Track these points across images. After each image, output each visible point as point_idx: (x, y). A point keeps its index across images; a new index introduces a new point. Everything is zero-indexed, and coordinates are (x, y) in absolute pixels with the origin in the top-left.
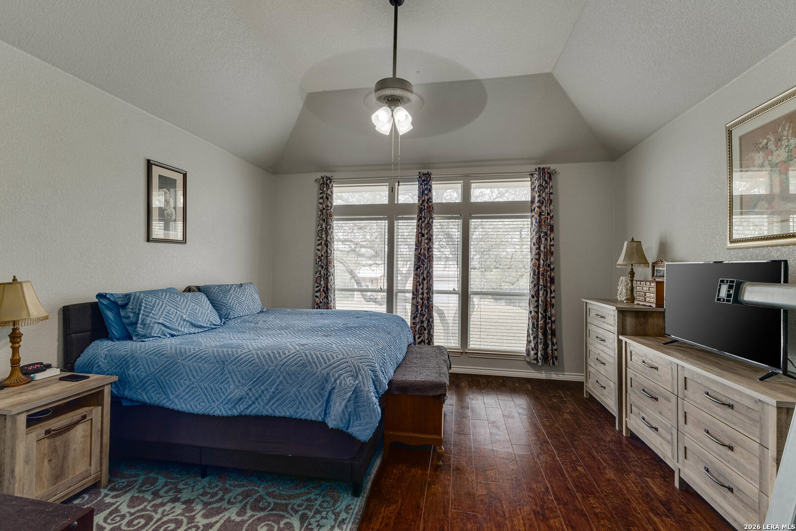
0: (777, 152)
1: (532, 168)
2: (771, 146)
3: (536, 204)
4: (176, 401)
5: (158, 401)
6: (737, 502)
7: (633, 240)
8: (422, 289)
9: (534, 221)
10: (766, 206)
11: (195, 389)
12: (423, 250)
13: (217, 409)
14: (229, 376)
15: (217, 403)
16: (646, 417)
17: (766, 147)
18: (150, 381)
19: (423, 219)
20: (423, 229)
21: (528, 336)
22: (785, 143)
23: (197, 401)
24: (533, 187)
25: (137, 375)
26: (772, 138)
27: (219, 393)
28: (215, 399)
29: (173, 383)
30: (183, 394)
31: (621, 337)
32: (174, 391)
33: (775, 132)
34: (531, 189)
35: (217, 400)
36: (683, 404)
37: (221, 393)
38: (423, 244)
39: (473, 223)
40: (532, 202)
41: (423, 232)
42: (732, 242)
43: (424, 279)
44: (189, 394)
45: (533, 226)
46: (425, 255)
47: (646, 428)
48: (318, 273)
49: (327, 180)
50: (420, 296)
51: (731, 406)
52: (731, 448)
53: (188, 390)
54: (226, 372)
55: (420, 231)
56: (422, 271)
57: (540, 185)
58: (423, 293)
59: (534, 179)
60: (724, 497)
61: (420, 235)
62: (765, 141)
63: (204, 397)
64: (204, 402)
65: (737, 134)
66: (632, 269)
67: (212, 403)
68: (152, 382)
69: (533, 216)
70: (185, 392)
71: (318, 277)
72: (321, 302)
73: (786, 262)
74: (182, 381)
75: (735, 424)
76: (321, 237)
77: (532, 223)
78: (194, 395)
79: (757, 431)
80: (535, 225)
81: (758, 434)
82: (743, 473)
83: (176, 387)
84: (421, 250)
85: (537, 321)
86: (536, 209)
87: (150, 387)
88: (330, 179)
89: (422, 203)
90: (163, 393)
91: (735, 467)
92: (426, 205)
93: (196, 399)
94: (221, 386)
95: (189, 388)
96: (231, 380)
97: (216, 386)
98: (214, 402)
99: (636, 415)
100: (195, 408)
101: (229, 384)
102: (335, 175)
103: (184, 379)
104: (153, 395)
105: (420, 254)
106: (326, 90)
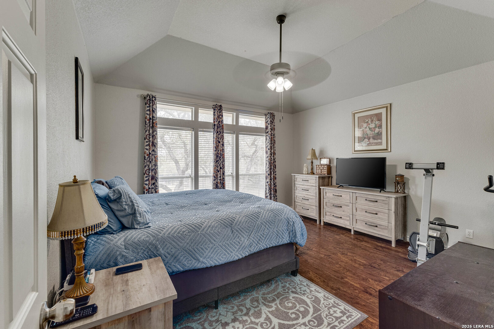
0: (372, 124)
1: (266, 112)
2: (369, 122)
3: (269, 129)
4: (205, 261)
5: (190, 266)
6: (379, 229)
7: (312, 149)
8: (220, 174)
9: (268, 138)
10: (367, 140)
11: (217, 249)
12: (219, 151)
13: (235, 256)
14: (238, 233)
15: (234, 252)
16: (335, 215)
17: (367, 122)
18: (181, 254)
19: (219, 133)
20: (219, 139)
21: (266, 194)
22: (374, 122)
23: (220, 256)
24: (266, 121)
25: (168, 253)
26: (370, 120)
27: (234, 246)
28: (232, 251)
29: (200, 249)
30: (209, 254)
31: (320, 187)
32: (202, 255)
33: (371, 118)
34: (266, 122)
35: (234, 251)
36: (355, 206)
37: (236, 245)
38: (219, 147)
39: (241, 137)
40: (267, 128)
41: (219, 140)
42: (354, 151)
43: (221, 168)
44: (214, 253)
45: (268, 140)
46: (221, 154)
47: (335, 219)
48: (147, 167)
49: (152, 98)
50: (219, 178)
51: (376, 201)
52: (376, 214)
53: (212, 251)
54: (235, 231)
55: (217, 140)
56: (219, 163)
57: (271, 121)
58: (220, 177)
59: (267, 117)
60: (374, 229)
61: (217, 142)
62: (367, 120)
63: (224, 252)
64: (225, 255)
65: (357, 116)
66: (312, 161)
67: (231, 254)
68: (183, 253)
69: (267, 136)
70: (210, 253)
71: (147, 170)
72: (149, 188)
73: (386, 158)
74: (206, 246)
75: (378, 206)
76: (149, 140)
77: (266, 139)
78: (217, 253)
79: (387, 206)
80: (269, 140)
81: (387, 207)
82: (382, 220)
83: (203, 251)
84: (218, 151)
85: (271, 186)
86: (269, 132)
87: (182, 258)
88: (155, 97)
89: (218, 123)
90: (193, 259)
91: (379, 219)
92: (221, 124)
93: (219, 254)
94: (234, 241)
95: (213, 249)
96: (240, 236)
97: (231, 241)
98: (232, 252)
99: (329, 215)
100: (220, 261)
101: (239, 238)
102: (157, 95)
103: (208, 243)
104: (186, 263)
105: (218, 153)
106: (183, 38)
